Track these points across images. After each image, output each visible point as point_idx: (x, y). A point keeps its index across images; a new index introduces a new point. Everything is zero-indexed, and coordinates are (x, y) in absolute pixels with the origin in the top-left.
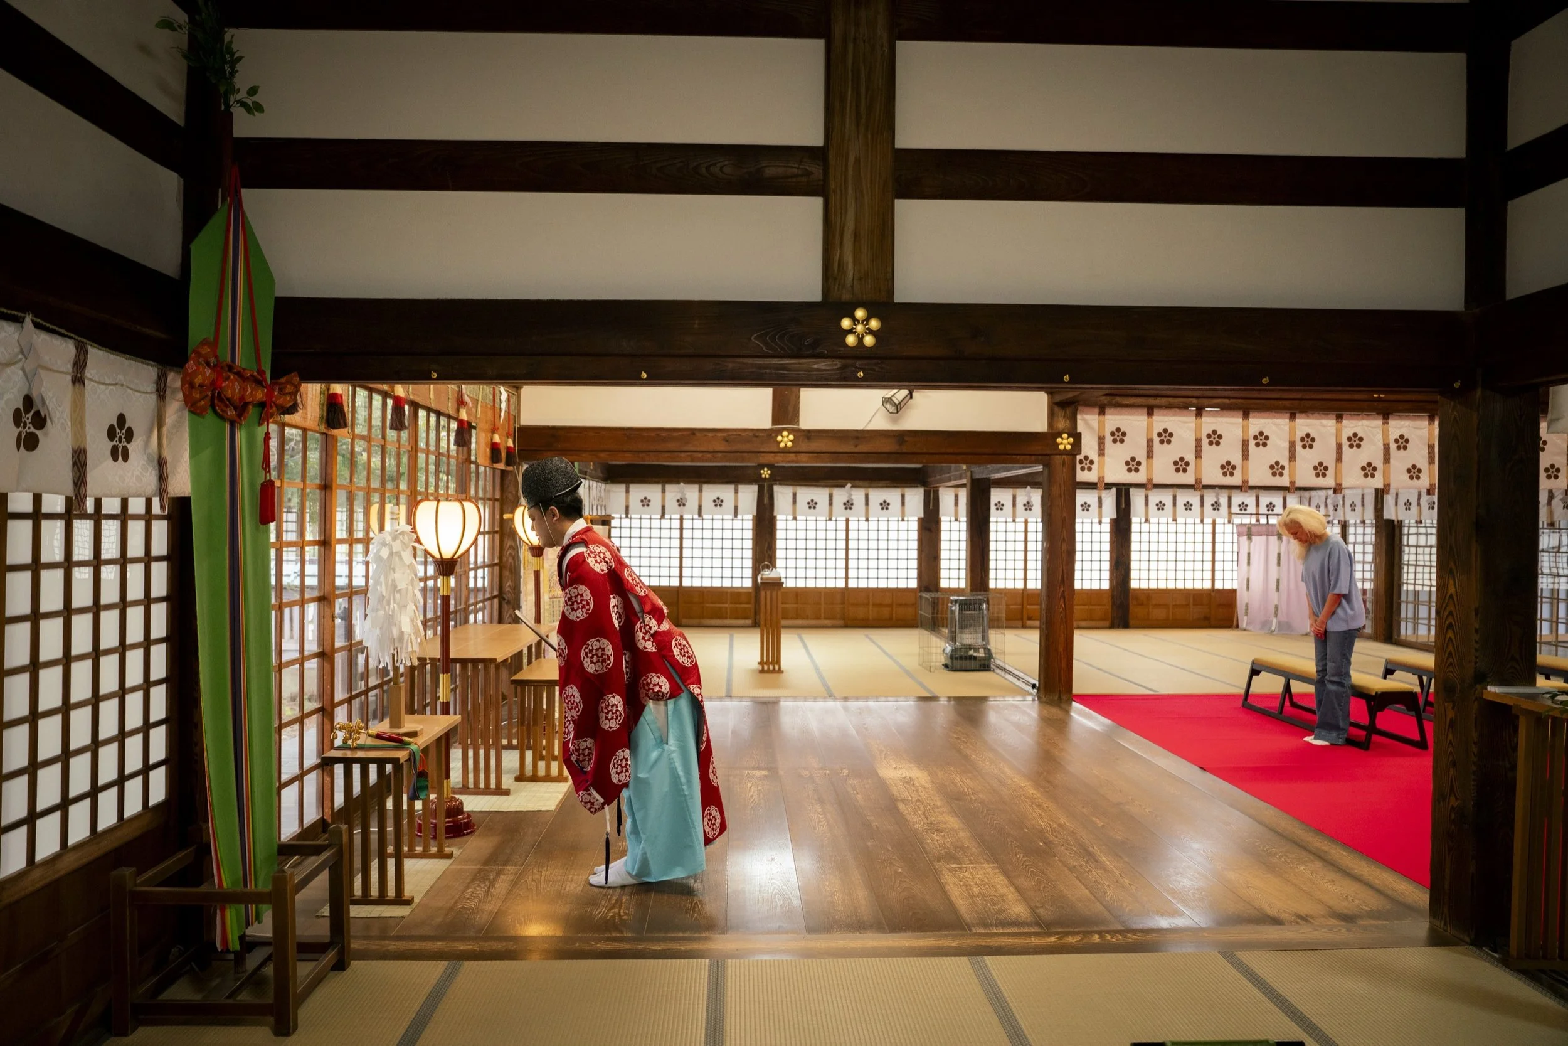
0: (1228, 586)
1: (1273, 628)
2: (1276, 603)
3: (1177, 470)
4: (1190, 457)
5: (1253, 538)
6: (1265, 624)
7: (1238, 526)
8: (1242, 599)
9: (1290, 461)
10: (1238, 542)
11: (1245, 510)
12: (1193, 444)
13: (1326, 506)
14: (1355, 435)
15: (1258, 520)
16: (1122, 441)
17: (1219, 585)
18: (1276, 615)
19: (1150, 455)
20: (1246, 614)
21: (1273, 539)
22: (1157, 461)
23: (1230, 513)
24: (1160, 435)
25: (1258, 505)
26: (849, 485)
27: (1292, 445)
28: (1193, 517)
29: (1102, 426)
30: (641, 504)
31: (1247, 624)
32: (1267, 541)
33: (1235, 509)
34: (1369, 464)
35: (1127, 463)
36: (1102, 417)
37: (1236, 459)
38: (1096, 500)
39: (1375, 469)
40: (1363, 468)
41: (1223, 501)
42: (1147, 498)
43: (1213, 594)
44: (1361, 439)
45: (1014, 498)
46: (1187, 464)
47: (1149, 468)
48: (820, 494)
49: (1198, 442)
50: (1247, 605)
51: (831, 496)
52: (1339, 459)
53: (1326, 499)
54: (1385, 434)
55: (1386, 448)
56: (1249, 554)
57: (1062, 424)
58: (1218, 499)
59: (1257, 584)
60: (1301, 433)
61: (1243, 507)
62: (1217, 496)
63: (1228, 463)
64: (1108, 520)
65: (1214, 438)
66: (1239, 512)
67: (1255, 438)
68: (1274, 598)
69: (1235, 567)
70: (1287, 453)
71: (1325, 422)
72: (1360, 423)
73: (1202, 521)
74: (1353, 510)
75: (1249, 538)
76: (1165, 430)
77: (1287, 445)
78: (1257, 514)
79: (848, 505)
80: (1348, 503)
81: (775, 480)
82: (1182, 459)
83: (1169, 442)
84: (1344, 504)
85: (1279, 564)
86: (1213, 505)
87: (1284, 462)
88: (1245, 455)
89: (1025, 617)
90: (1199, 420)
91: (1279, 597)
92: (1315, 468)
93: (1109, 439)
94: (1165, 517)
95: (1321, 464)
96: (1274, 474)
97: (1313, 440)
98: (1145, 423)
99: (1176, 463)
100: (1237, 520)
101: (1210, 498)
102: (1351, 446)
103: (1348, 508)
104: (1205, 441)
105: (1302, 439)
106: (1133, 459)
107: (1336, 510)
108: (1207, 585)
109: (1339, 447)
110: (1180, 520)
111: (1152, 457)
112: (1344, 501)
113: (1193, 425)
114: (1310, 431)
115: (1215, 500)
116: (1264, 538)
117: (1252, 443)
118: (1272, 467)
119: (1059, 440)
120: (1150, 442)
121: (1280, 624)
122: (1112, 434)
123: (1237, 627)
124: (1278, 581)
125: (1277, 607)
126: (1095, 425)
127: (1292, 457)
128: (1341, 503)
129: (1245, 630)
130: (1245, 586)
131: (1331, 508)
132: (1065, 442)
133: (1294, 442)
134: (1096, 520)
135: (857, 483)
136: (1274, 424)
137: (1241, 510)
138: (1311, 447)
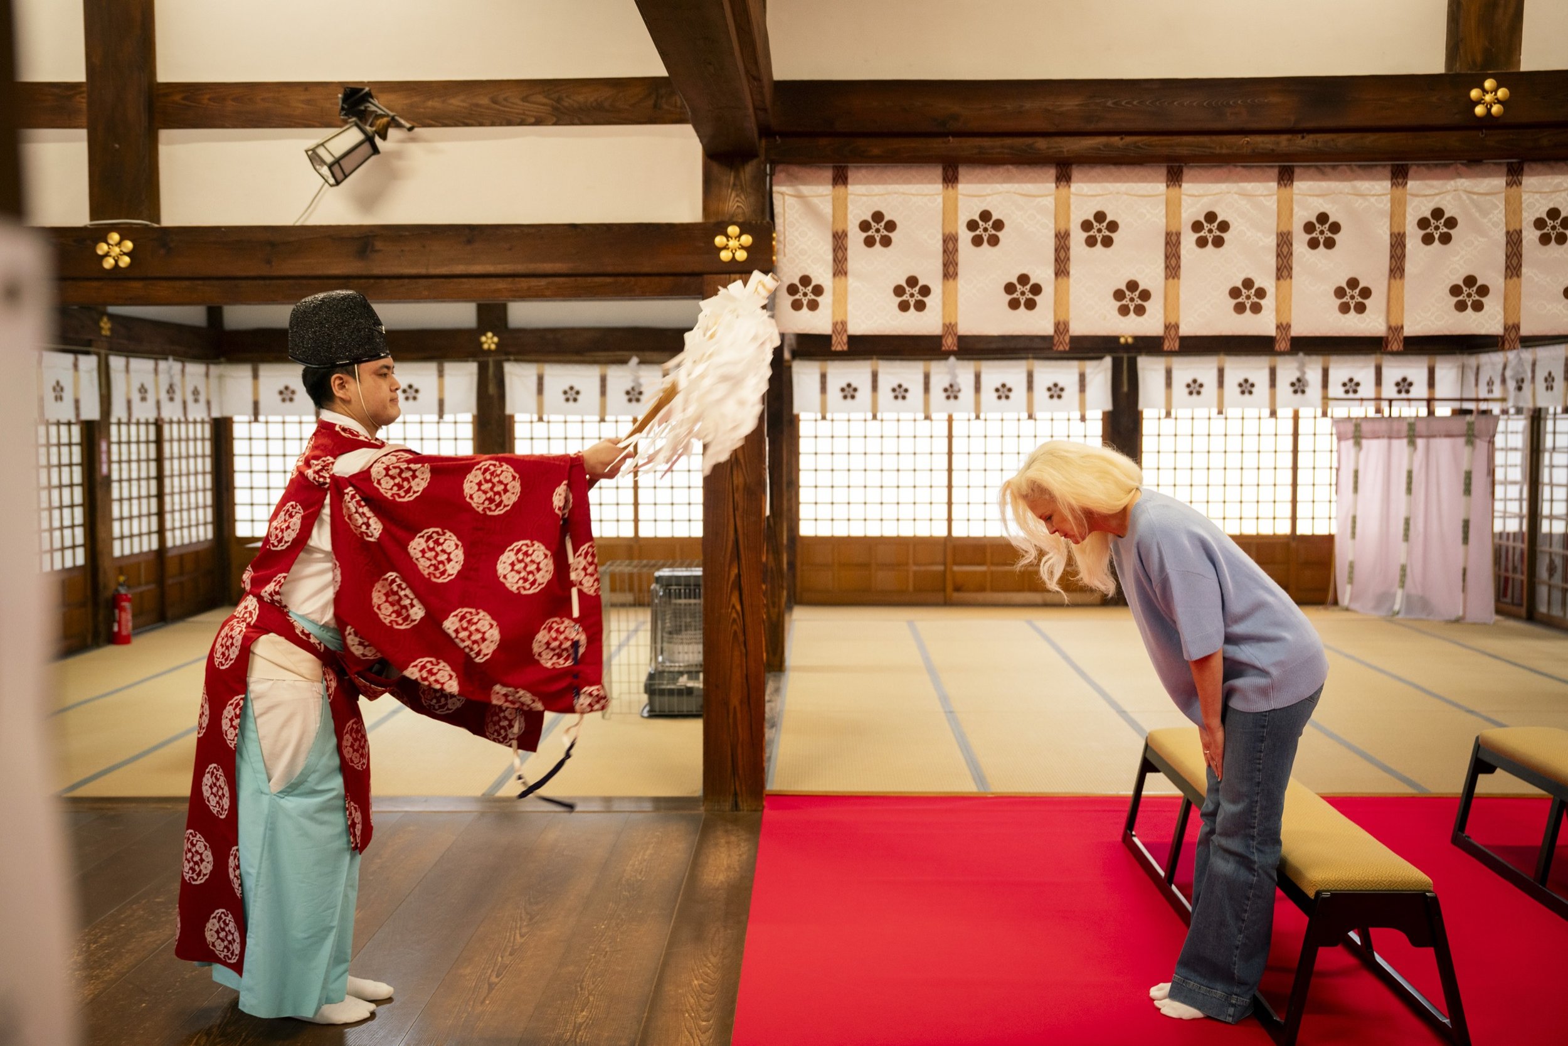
0: (1321, 530)
1: (1397, 607)
2: (1403, 561)
3: (1014, 305)
4: (1043, 273)
5: (1364, 442)
6: (1383, 599)
7: (1337, 422)
8: (1344, 553)
9: (1278, 278)
10: (1338, 451)
11: (1355, 392)
12: (1050, 244)
13: (1504, 381)
14: (1438, 213)
15: (1378, 411)
16: (886, 242)
17: (1303, 529)
18: (1402, 584)
19: (950, 270)
20: (1351, 580)
21: (1400, 445)
22: (964, 283)
23: (1325, 398)
24: (972, 225)
25: (1379, 381)
26: (635, 360)
27: (1284, 242)
28: (1254, 408)
29: (839, 207)
30: (279, 398)
31: (1351, 599)
32: (1389, 447)
33: (1336, 390)
34: (1470, 281)
35: (899, 291)
36: (840, 189)
37: (1151, 276)
38: (1075, 378)
39: (1484, 291)
40: (1455, 290)
41: (1313, 375)
42: (1169, 373)
43: (1294, 544)
44: (1452, 223)
45: (927, 377)
46: (1037, 289)
47: (949, 301)
48: (585, 377)
49: (1062, 240)
50: (1352, 566)
51: (603, 380)
52: (1397, 268)
53: (1505, 368)
54: (1513, 209)
55: (1514, 240)
56: (1356, 473)
57: (735, 203)
58: (1304, 373)
59: (1370, 526)
60: (1303, 213)
61: (1351, 386)
62: (1302, 368)
63: (1132, 285)
64: (1099, 415)
65: (1099, 231)
66: (1342, 395)
67: (1197, 226)
68: (1400, 553)
69: (1334, 497)
70: (1272, 261)
71: (1364, 185)
72: (1451, 184)
73: (1273, 414)
74: (1550, 388)
75: (1358, 444)
76: (985, 215)
77: (1272, 241)
78: (1378, 399)
79: (634, 395)
80: (1541, 375)
81: (507, 353)
82: (1023, 279)
83: (994, 241)
84: (1533, 377)
85: (1409, 490)
86: (1293, 384)
87: (1265, 280)
88: (1173, 267)
89: (949, 587)
90: (1063, 190)
91: (1409, 553)
92: (1340, 292)
93: (856, 237)
94: (1203, 409)
95: (1353, 283)
96: (1240, 308)
97: (1336, 228)
98: (940, 199)
99: (1009, 288)
100: (1339, 411)
101: (1288, 370)
102: (1428, 240)
103: (1541, 384)
104: (1078, 237)
105: (1309, 227)
106: (912, 281)
107: (1520, 388)
108: (1284, 529)
109: (1398, 243)
110: (1230, 411)
111: (955, 275)
112: (1533, 371)
113: (1049, 202)
114: (1326, 208)
115: (1297, 374)
116: (1384, 442)
117: (1188, 239)
118: (1235, 293)
119: (719, 240)
120: (950, 243)
121: (1408, 600)
122: (864, 226)
123: (1335, 602)
124: (1407, 522)
125: (1403, 569)
126: (827, 208)
127: (1284, 269)
128: (1529, 375)
129: (1347, 609)
130: (1349, 530)
131: (1511, 385)
132: (733, 243)
133: (1289, 233)
134: (1077, 415)
135: (648, 355)
136: (1244, 194)
137: (1347, 392)
138: (1330, 244)
